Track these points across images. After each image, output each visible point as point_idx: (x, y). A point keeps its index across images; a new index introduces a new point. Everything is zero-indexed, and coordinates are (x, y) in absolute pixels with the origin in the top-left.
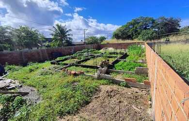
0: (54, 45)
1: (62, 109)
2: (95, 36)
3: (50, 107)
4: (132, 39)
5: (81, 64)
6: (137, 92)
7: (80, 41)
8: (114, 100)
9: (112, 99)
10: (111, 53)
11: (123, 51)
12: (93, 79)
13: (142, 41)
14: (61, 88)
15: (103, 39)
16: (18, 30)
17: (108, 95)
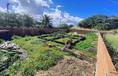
0: (41, 27)
1: (39, 66)
2: (67, 24)
3: (32, 63)
4: (91, 28)
5: (55, 40)
6: (87, 64)
7: (57, 26)
9: (70, 65)
10: (75, 36)
11: (83, 35)
12: (60, 51)
14: (41, 53)
15: (71, 26)
17: (68, 62)
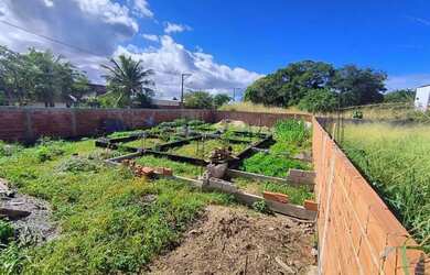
0: (108, 103)
1: (110, 260)
2: (206, 91)
3: (79, 251)
4: (287, 107)
5: (169, 152)
6: (287, 227)
7: (171, 99)
8: (235, 243)
9: (231, 238)
10: (237, 134)
11: (264, 130)
12: (192, 190)
13: (306, 113)
14: (114, 207)
15: (222, 99)
16: (25, 58)
17: (223, 230)
